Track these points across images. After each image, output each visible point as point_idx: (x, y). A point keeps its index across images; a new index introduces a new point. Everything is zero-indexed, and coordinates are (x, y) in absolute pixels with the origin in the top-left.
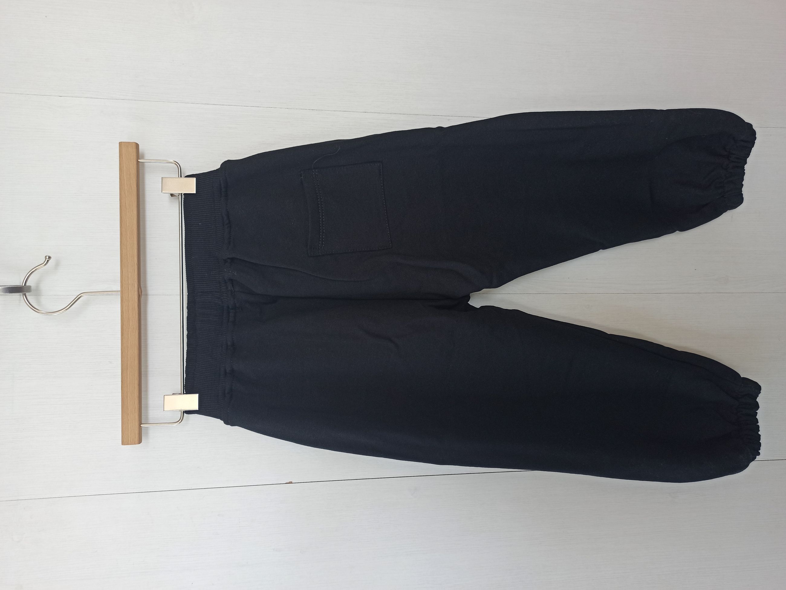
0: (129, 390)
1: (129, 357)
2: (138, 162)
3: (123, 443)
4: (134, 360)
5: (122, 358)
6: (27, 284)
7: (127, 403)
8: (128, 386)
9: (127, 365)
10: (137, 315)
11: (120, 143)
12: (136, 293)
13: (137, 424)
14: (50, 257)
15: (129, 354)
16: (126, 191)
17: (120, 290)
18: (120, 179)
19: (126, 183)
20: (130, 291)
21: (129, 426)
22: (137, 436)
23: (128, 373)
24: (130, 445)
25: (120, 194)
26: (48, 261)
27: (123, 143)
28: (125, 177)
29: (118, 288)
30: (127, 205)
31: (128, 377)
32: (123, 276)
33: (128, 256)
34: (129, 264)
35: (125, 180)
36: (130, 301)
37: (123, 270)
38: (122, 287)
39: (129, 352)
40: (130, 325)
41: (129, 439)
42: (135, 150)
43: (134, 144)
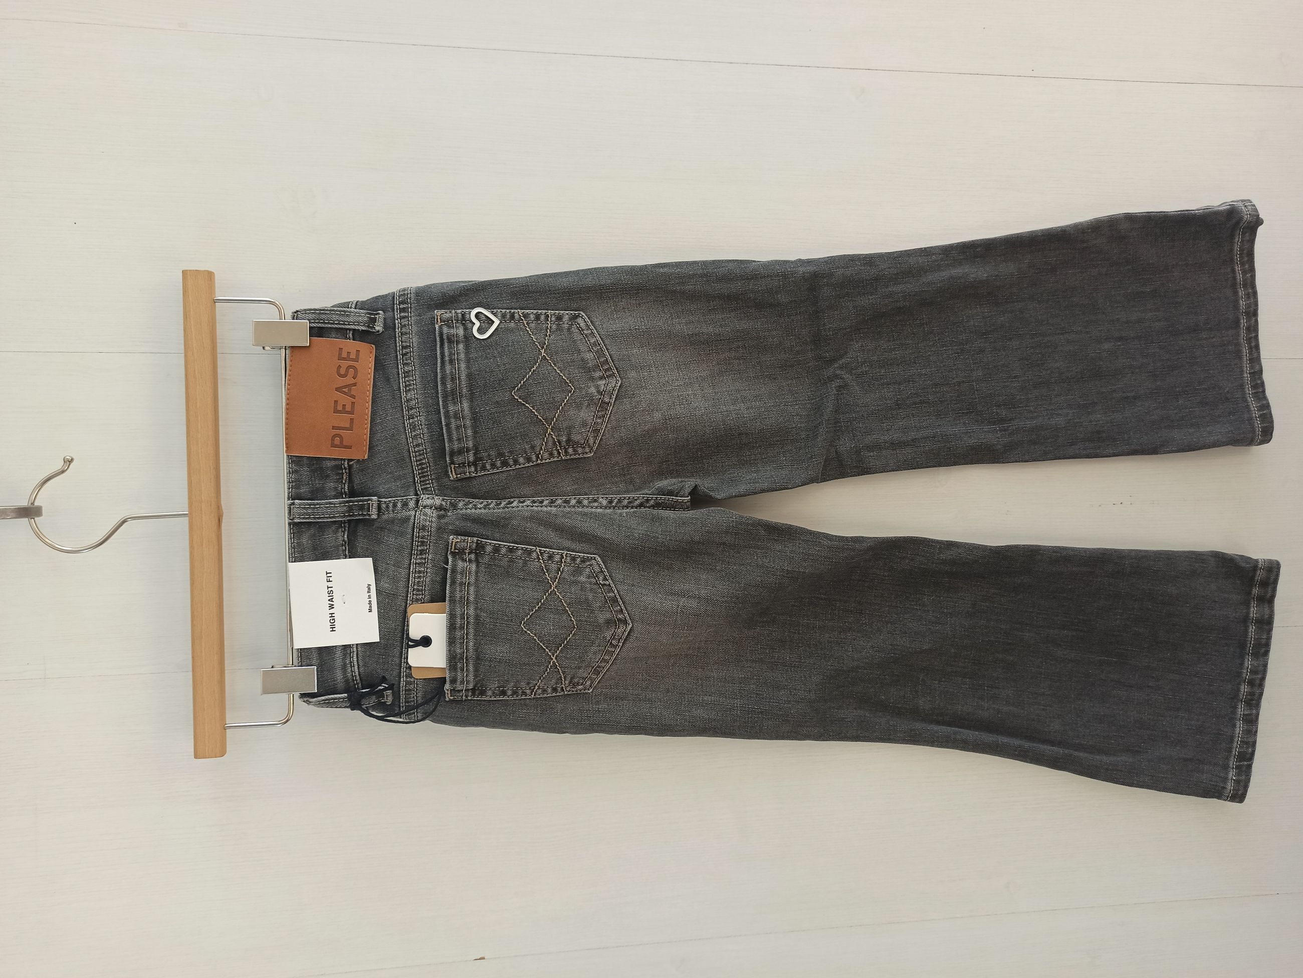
9: (201, 632)
20: (203, 513)
31: (203, 651)
33: (200, 456)
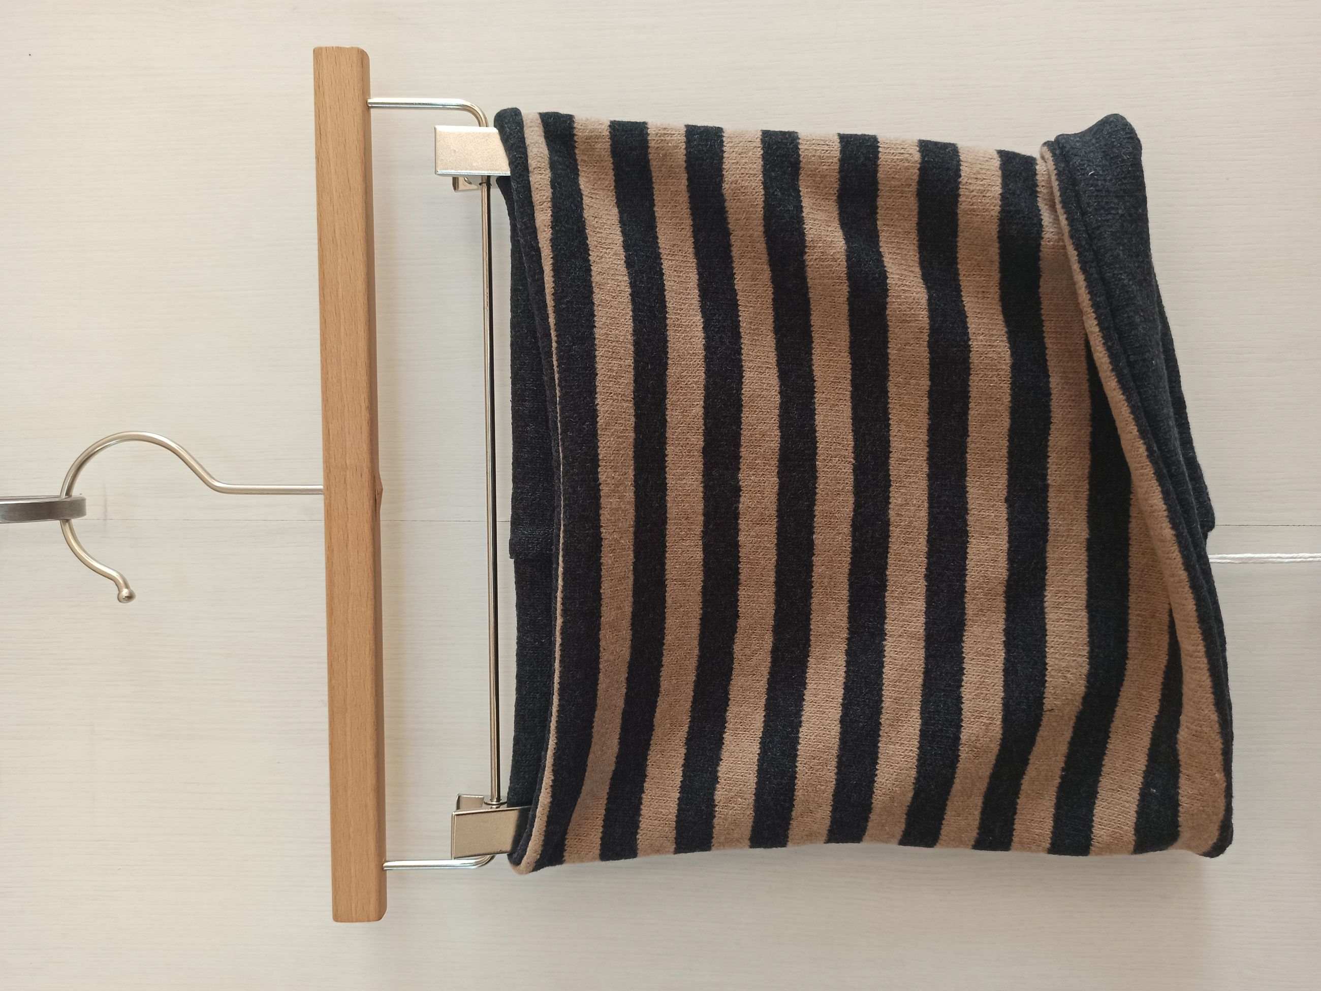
0: (350, 770)
2: (368, 107)
3: (337, 918)
4: (364, 687)
5: (330, 680)
7: (347, 806)
8: (349, 757)
10: (369, 554)
11: (318, 53)
12: (366, 492)
15: (349, 668)
16: (334, 192)
17: (321, 480)
18: (317, 158)
19: (333, 171)
21: (353, 870)
23: (348, 721)
25: (319, 204)
27: (324, 50)
30: (337, 235)
32: (329, 443)
34: (347, 408)
36: (350, 516)
37: (330, 427)
38: (328, 476)
40: (352, 584)
41: (353, 906)
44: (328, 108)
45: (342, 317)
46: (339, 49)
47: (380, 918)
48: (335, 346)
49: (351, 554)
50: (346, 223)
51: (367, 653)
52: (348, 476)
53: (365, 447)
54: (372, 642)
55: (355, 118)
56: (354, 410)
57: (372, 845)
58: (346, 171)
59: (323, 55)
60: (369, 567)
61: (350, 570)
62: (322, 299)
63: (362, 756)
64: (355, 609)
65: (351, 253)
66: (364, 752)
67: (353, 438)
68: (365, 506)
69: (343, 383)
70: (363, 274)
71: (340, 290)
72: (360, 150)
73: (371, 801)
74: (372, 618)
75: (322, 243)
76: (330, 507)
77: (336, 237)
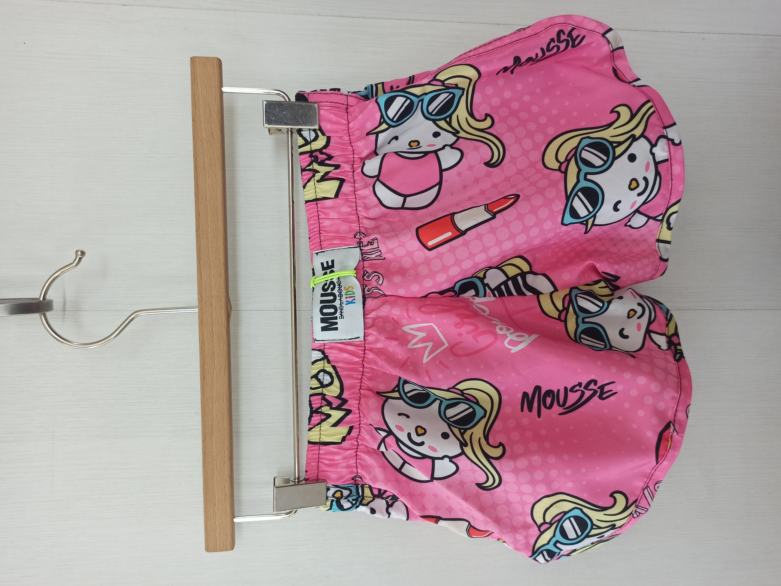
0: (215, 467)
1: (214, 414)
2: (222, 91)
3: (208, 549)
4: (223, 420)
5: (203, 417)
6: (48, 297)
7: (213, 486)
8: (215, 460)
10: (226, 346)
11: (193, 60)
12: (223, 310)
13: (229, 520)
14: (83, 253)
15: (214, 409)
16: (204, 140)
17: (197, 304)
18: (194, 120)
19: (203, 128)
21: (217, 523)
22: (229, 538)
23: (214, 440)
24: (219, 551)
25: (194, 146)
26: (80, 259)
27: (197, 58)
28: (202, 117)
29: (196, 303)
30: (206, 165)
32: (202, 283)
34: (212, 263)
35: (202, 123)
36: (214, 324)
37: (203, 274)
38: (201, 300)
39: (214, 407)
40: (215, 363)
41: (218, 543)
42: (216, 71)
43: (216, 61)
44: (200, 93)
45: (209, 212)
46: (207, 58)
47: (233, 549)
48: (205, 229)
49: (215, 345)
50: (211, 158)
51: (225, 400)
52: (213, 302)
53: (223, 285)
54: (227, 395)
55: (216, 98)
56: (216, 264)
57: (228, 508)
58: (211, 129)
59: (197, 61)
60: (226, 353)
61: (214, 354)
62: (197, 201)
63: (222, 459)
64: (217, 377)
65: (214, 175)
66: (223, 457)
67: (216, 280)
68: (223, 318)
69: (210, 249)
70: (221, 187)
71: (208, 197)
72: (219, 116)
73: (227, 484)
74: (228, 382)
75: (197, 169)
76: (203, 318)
77: (205, 166)
